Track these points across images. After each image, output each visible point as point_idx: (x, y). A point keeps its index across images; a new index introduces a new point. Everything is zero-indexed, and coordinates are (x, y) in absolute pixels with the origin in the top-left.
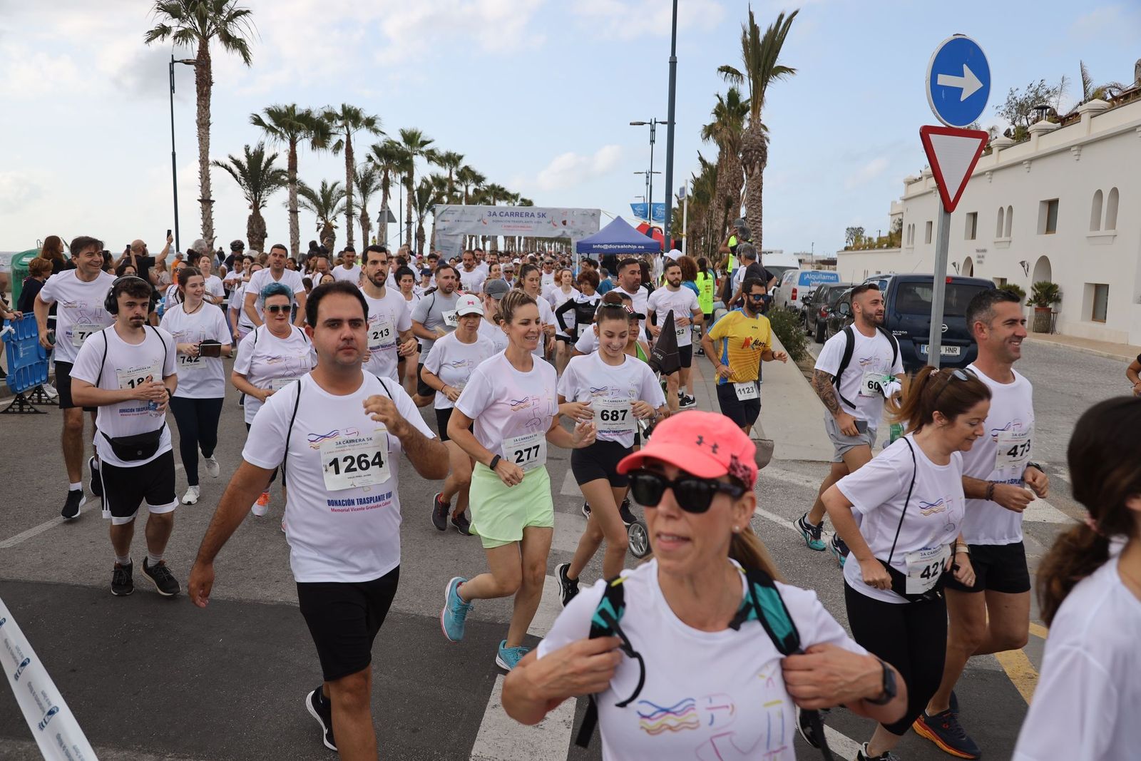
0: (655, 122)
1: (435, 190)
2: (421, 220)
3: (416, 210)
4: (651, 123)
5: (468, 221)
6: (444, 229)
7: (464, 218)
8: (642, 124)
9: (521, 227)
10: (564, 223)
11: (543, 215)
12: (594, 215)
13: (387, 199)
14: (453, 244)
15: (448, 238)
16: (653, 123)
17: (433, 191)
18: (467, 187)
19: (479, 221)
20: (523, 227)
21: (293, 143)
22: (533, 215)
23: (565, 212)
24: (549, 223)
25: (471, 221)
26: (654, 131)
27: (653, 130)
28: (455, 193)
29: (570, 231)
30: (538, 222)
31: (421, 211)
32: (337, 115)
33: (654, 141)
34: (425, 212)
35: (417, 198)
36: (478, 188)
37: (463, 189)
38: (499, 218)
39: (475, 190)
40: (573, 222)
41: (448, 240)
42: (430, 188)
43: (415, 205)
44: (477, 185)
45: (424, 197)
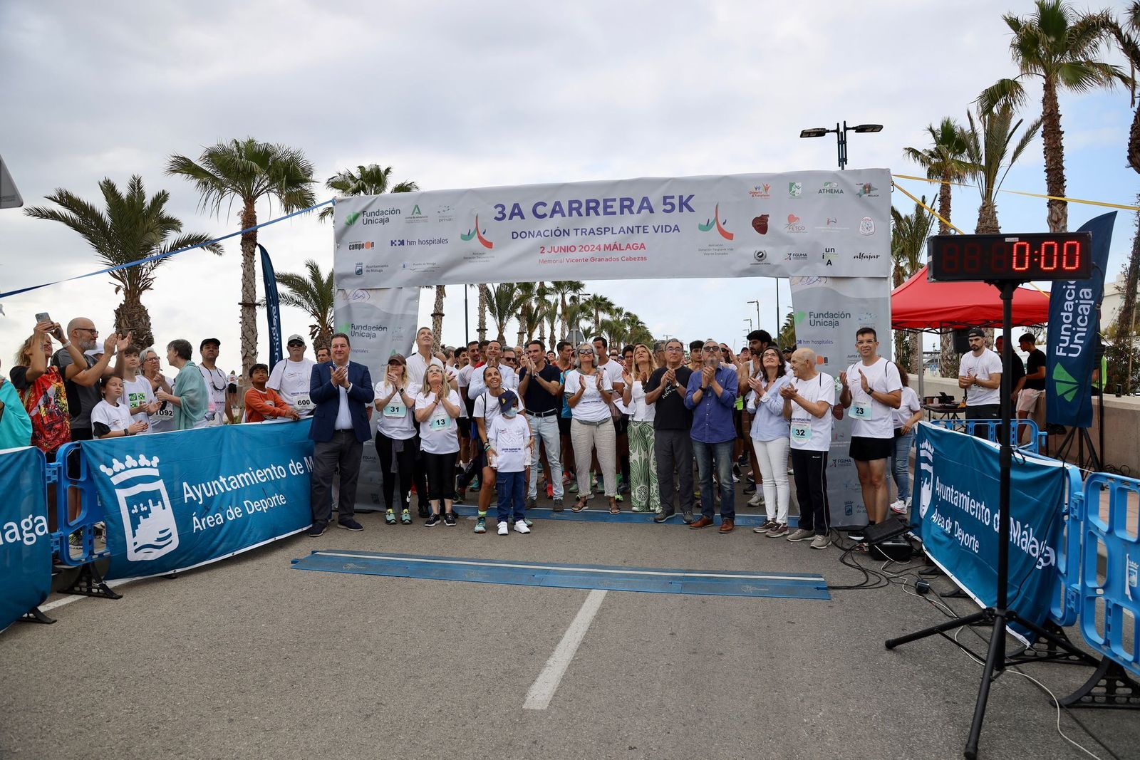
0: (846, 129)
1: (518, 293)
2: (501, 328)
3: (494, 315)
4: (837, 131)
5: (430, 242)
6: (359, 272)
7: (421, 232)
8: (821, 133)
9: (608, 247)
10: (761, 225)
11: (684, 204)
12: (868, 189)
13: (442, 298)
14: (388, 316)
15: (371, 299)
16: (842, 129)
17: (515, 293)
18: (563, 294)
19: (467, 237)
20: (615, 247)
21: (250, 200)
22: (646, 205)
23: (761, 186)
24: (708, 226)
25: (441, 241)
26: (845, 142)
27: (842, 142)
28: (547, 297)
29: (785, 250)
30: (666, 229)
31: (501, 319)
32: (352, 177)
33: (845, 160)
34: (505, 319)
35: (495, 302)
36: (576, 295)
37: (560, 296)
38: (531, 223)
39: (573, 298)
40: (792, 219)
41: (372, 307)
42: (512, 290)
43: (492, 309)
44: (575, 291)
45: (504, 301)
